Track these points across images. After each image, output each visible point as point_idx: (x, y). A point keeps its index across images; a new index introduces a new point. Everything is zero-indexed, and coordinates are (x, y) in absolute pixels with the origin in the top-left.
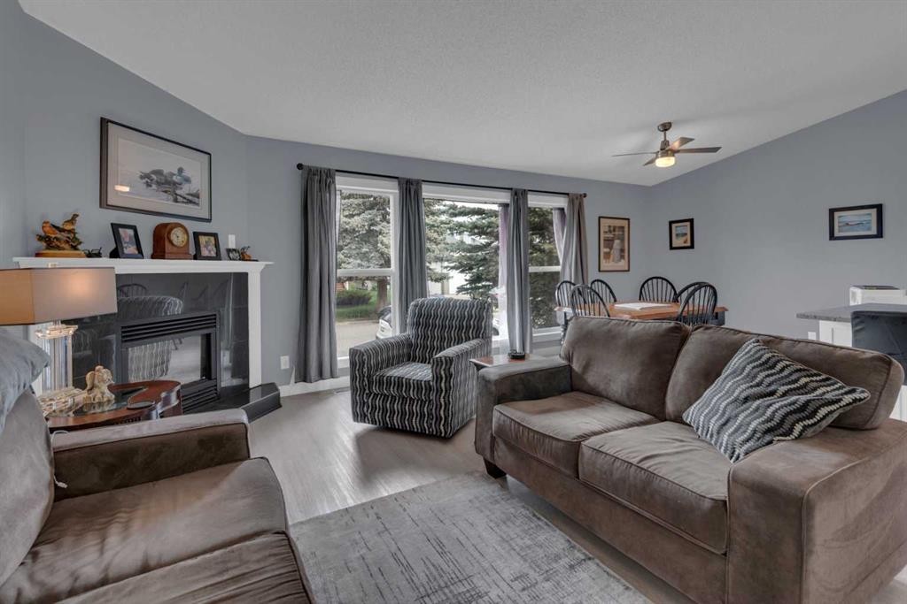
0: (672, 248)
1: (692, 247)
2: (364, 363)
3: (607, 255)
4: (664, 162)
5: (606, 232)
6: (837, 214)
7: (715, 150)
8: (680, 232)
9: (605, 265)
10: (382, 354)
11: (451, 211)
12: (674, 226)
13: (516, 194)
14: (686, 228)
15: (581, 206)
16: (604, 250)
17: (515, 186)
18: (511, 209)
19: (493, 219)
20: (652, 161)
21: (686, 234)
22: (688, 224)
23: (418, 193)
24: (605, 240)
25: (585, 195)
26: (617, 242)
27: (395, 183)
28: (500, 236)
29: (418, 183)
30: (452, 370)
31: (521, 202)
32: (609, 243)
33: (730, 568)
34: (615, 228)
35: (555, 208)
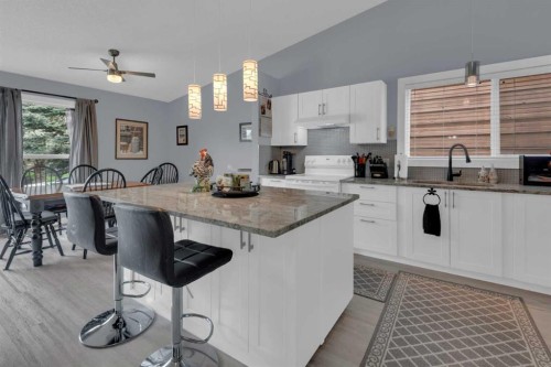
0: (178, 144)
1: (186, 144)
3: (125, 147)
5: (123, 130)
8: (181, 134)
9: (121, 154)
12: (179, 129)
14: (183, 131)
15: (91, 108)
16: (120, 143)
21: (184, 136)
22: (185, 129)
24: (122, 136)
25: (96, 101)
26: (135, 139)
34: (133, 129)
35: (67, 109)
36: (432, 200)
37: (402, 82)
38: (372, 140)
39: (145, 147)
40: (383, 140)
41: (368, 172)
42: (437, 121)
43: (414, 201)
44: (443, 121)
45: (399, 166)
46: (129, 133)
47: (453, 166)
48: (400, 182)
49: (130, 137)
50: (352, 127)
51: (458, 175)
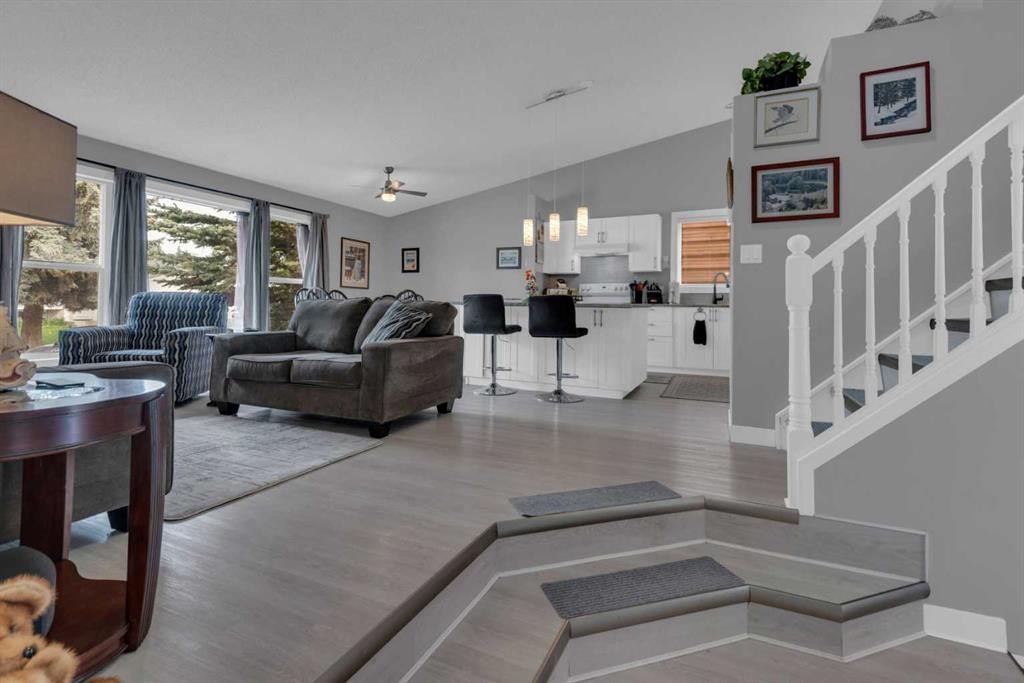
0: (404, 271)
1: (418, 271)
2: (80, 344)
3: (349, 273)
4: (388, 198)
5: (347, 252)
6: (501, 252)
7: (424, 194)
8: (409, 258)
9: (346, 281)
10: (100, 339)
11: (173, 214)
12: (406, 252)
13: (257, 205)
14: (412, 255)
15: (324, 224)
16: (345, 268)
17: (256, 197)
18: (252, 219)
19: (230, 228)
20: (380, 196)
21: (413, 260)
22: (415, 252)
23: (140, 188)
24: (346, 259)
25: (328, 216)
26: (357, 262)
27: (111, 173)
28: (238, 246)
29: (142, 177)
30: (187, 342)
31: (262, 213)
33: (361, 393)
35: (299, 224)
36: (700, 317)
37: (675, 215)
38: (650, 268)
39: (366, 274)
40: (659, 269)
41: (644, 297)
42: (705, 252)
43: (687, 318)
44: (710, 253)
45: (673, 293)
47: (717, 292)
48: (675, 305)
50: (631, 255)
51: (721, 299)
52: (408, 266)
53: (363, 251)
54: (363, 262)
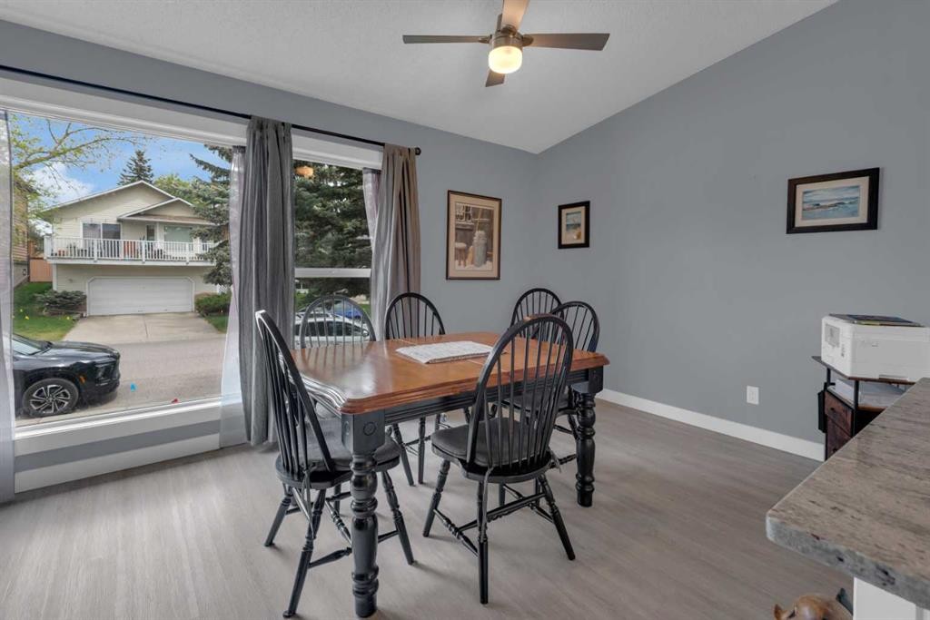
0: (561, 246)
1: (586, 244)
3: (462, 254)
5: (459, 217)
6: (801, 189)
8: (571, 222)
9: (457, 268)
12: (564, 212)
13: (261, 128)
14: (579, 216)
15: (408, 167)
16: (455, 245)
17: (259, 113)
21: (579, 225)
22: (582, 209)
24: (457, 229)
25: (418, 152)
26: (479, 235)
32: (465, 234)
34: (476, 211)
35: (367, 169)
39: (495, 255)
46: (469, 223)
49: (471, 230)
52: (570, 237)
53: (490, 214)
54: (490, 235)
